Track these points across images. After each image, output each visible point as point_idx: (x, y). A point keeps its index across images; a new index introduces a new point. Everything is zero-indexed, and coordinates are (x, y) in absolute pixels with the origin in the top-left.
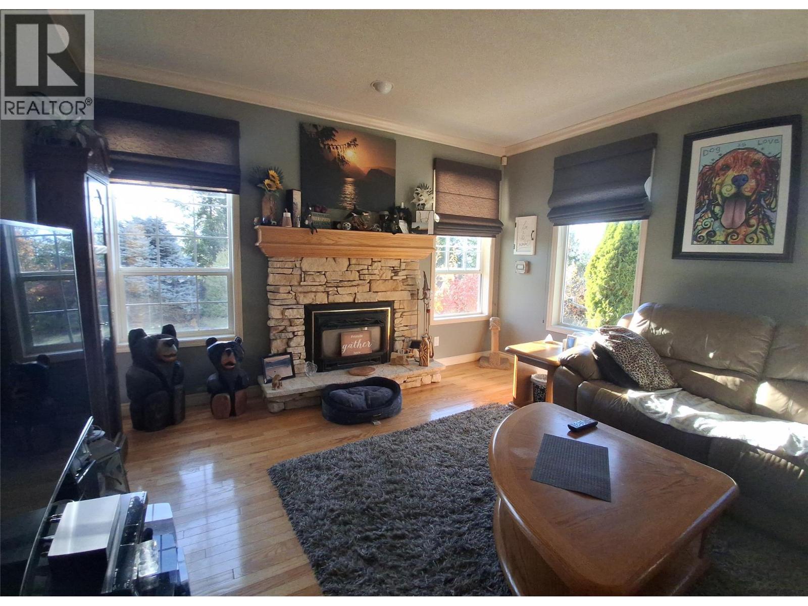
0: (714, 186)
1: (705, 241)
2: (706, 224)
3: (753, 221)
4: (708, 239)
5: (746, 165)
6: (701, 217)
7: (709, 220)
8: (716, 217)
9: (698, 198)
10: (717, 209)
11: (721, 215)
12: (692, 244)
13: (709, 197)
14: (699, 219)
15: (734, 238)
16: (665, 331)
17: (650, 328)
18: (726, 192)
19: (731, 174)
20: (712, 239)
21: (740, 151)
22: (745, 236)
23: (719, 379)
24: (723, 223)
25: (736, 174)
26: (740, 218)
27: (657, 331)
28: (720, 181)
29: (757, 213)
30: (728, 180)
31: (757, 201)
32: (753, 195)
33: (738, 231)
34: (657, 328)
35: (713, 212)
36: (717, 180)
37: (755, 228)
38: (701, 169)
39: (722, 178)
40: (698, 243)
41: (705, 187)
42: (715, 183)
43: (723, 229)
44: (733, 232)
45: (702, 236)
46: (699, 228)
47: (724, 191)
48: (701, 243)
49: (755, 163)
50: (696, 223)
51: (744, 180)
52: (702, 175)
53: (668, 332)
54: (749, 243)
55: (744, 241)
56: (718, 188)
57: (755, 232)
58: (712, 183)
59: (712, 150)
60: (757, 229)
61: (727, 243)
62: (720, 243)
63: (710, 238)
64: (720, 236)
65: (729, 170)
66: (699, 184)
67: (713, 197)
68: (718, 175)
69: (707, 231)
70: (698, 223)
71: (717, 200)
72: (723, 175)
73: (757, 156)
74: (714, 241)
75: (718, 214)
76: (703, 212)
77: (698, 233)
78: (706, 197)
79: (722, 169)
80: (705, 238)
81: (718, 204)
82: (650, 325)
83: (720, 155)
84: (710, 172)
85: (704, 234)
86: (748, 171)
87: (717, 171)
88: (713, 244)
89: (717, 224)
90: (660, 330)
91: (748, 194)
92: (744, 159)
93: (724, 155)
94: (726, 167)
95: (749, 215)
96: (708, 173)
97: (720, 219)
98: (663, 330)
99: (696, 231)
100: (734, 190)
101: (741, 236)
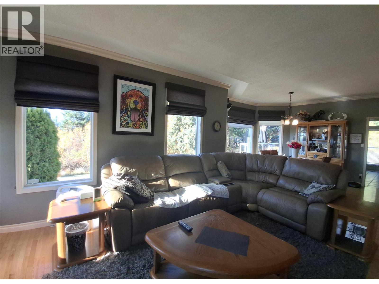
0: (127, 102)
1: (125, 126)
2: (125, 119)
3: (141, 120)
4: (126, 126)
5: (138, 97)
6: (123, 116)
7: (126, 117)
8: (128, 116)
9: (121, 107)
10: (129, 113)
11: (130, 116)
12: (120, 127)
13: (125, 107)
14: (122, 116)
15: (136, 126)
16: (134, 170)
17: (127, 170)
18: (131, 106)
19: (133, 99)
20: (128, 126)
21: (136, 90)
22: (139, 125)
23: (159, 182)
24: (131, 119)
25: (135, 100)
26: (137, 118)
27: (131, 171)
28: (129, 101)
29: (142, 117)
30: (132, 102)
31: (142, 112)
32: (141, 109)
33: (137, 123)
34: (130, 169)
35: (127, 114)
36: (128, 101)
37: (142, 122)
38: (122, 94)
39: (130, 100)
40: (123, 127)
41: (123, 102)
42: (127, 101)
43: (132, 122)
44: (135, 123)
45: (123, 124)
46: (123, 120)
47: (131, 105)
48: (124, 127)
49: (141, 97)
50: (121, 118)
51: (137, 103)
52: (122, 96)
53: (135, 170)
54: (141, 128)
55: (139, 127)
56: (128, 104)
57: (142, 124)
58: (126, 101)
59: (125, 86)
60: (142, 123)
61: (133, 128)
62: (131, 128)
63: (127, 126)
64: (131, 125)
65: (132, 97)
66: (121, 100)
67: (127, 107)
68: (128, 98)
69: (126, 122)
70: (122, 118)
71: (129, 109)
72: (130, 99)
73: (142, 95)
74: (129, 127)
75: (129, 115)
76: (124, 113)
77: (122, 123)
78: (124, 107)
79: (129, 96)
80: (125, 125)
81: (129, 111)
82: (126, 169)
83: (129, 90)
84: (125, 96)
85: (124, 123)
86: (139, 100)
87: (128, 97)
88: (128, 128)
89: (129, 119)
90: (132, 170)
91: (139, 109)
92: (137, 94)
93: (130, 90)
94: (131, 96)
95: (140, 117)
96: (124, 96)
97: (130, 117)
98: (133, 169)
99: (121, 122)
100: (134, 106)
101: (138, 125)
